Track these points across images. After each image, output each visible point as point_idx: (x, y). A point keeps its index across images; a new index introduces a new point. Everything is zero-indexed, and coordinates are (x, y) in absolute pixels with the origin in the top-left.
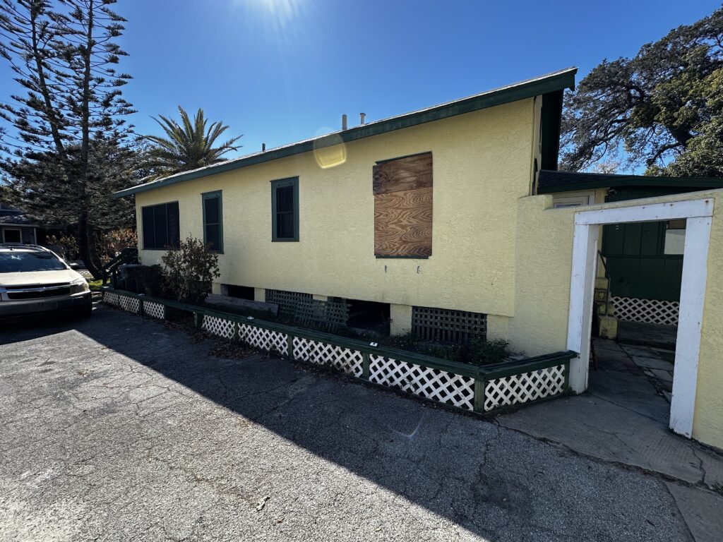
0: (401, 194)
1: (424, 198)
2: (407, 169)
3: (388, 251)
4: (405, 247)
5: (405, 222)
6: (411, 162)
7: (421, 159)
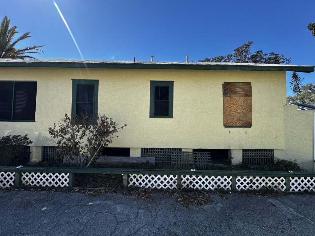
0: (237, 98)
1: (248, 101)
2: (240, 88)
3: (231, 124)
4: (239, 122)
5: (239, 111)
6: (242, 85)
7: (246, 85)
